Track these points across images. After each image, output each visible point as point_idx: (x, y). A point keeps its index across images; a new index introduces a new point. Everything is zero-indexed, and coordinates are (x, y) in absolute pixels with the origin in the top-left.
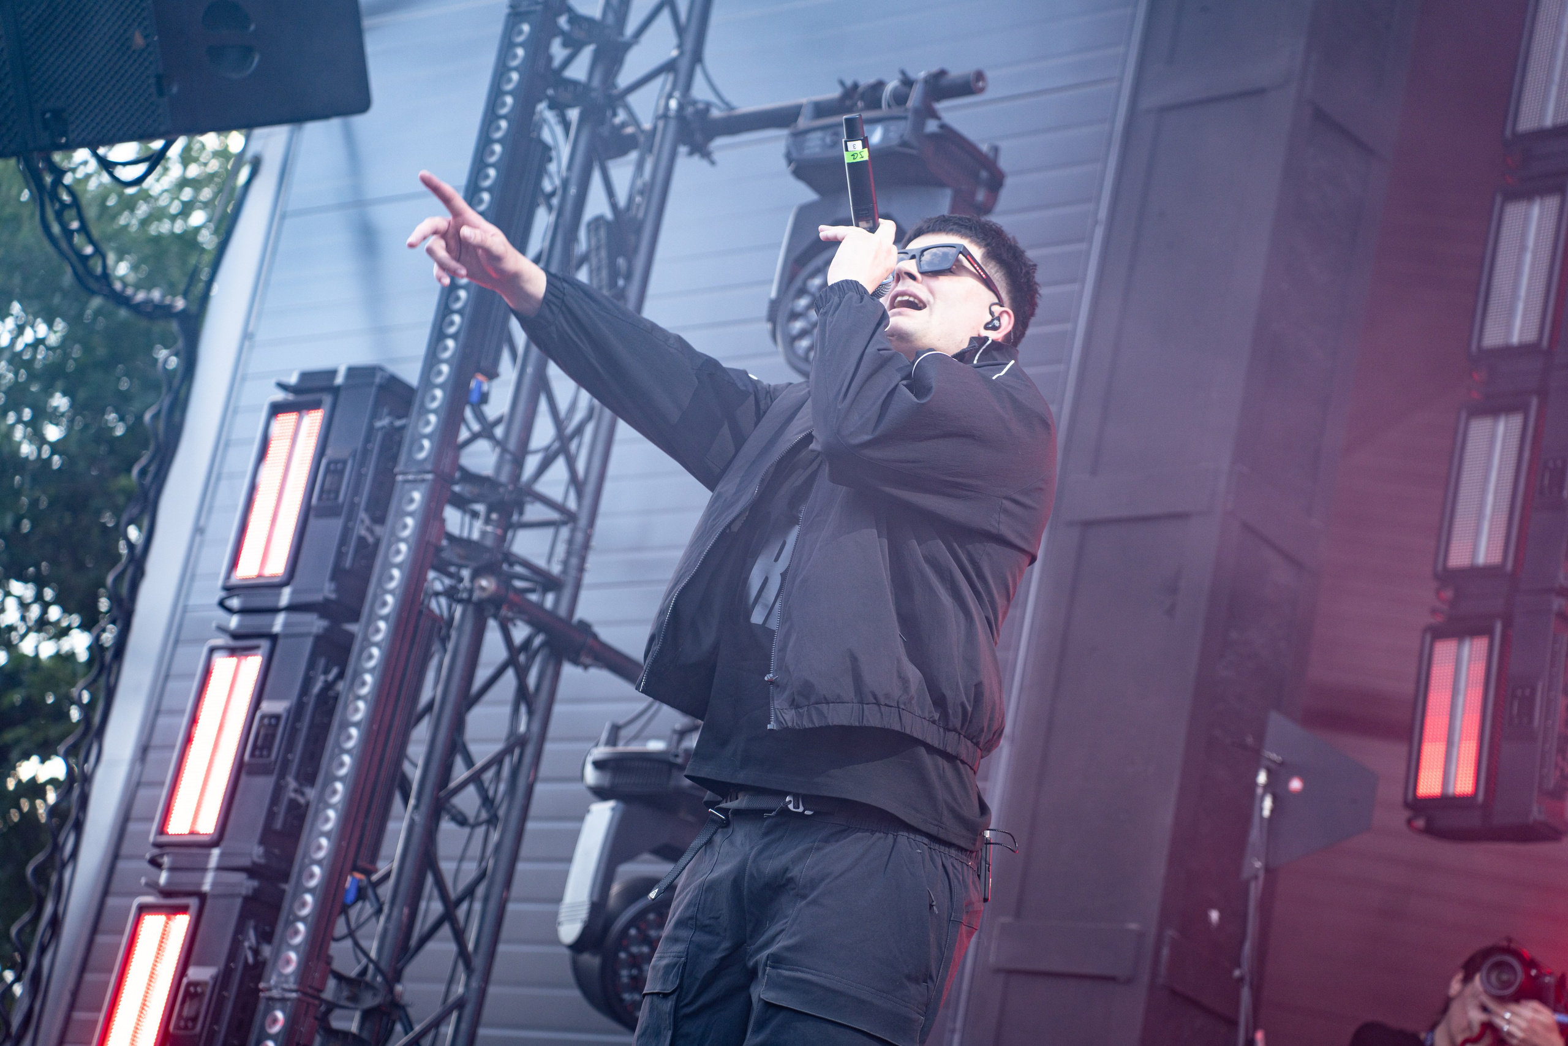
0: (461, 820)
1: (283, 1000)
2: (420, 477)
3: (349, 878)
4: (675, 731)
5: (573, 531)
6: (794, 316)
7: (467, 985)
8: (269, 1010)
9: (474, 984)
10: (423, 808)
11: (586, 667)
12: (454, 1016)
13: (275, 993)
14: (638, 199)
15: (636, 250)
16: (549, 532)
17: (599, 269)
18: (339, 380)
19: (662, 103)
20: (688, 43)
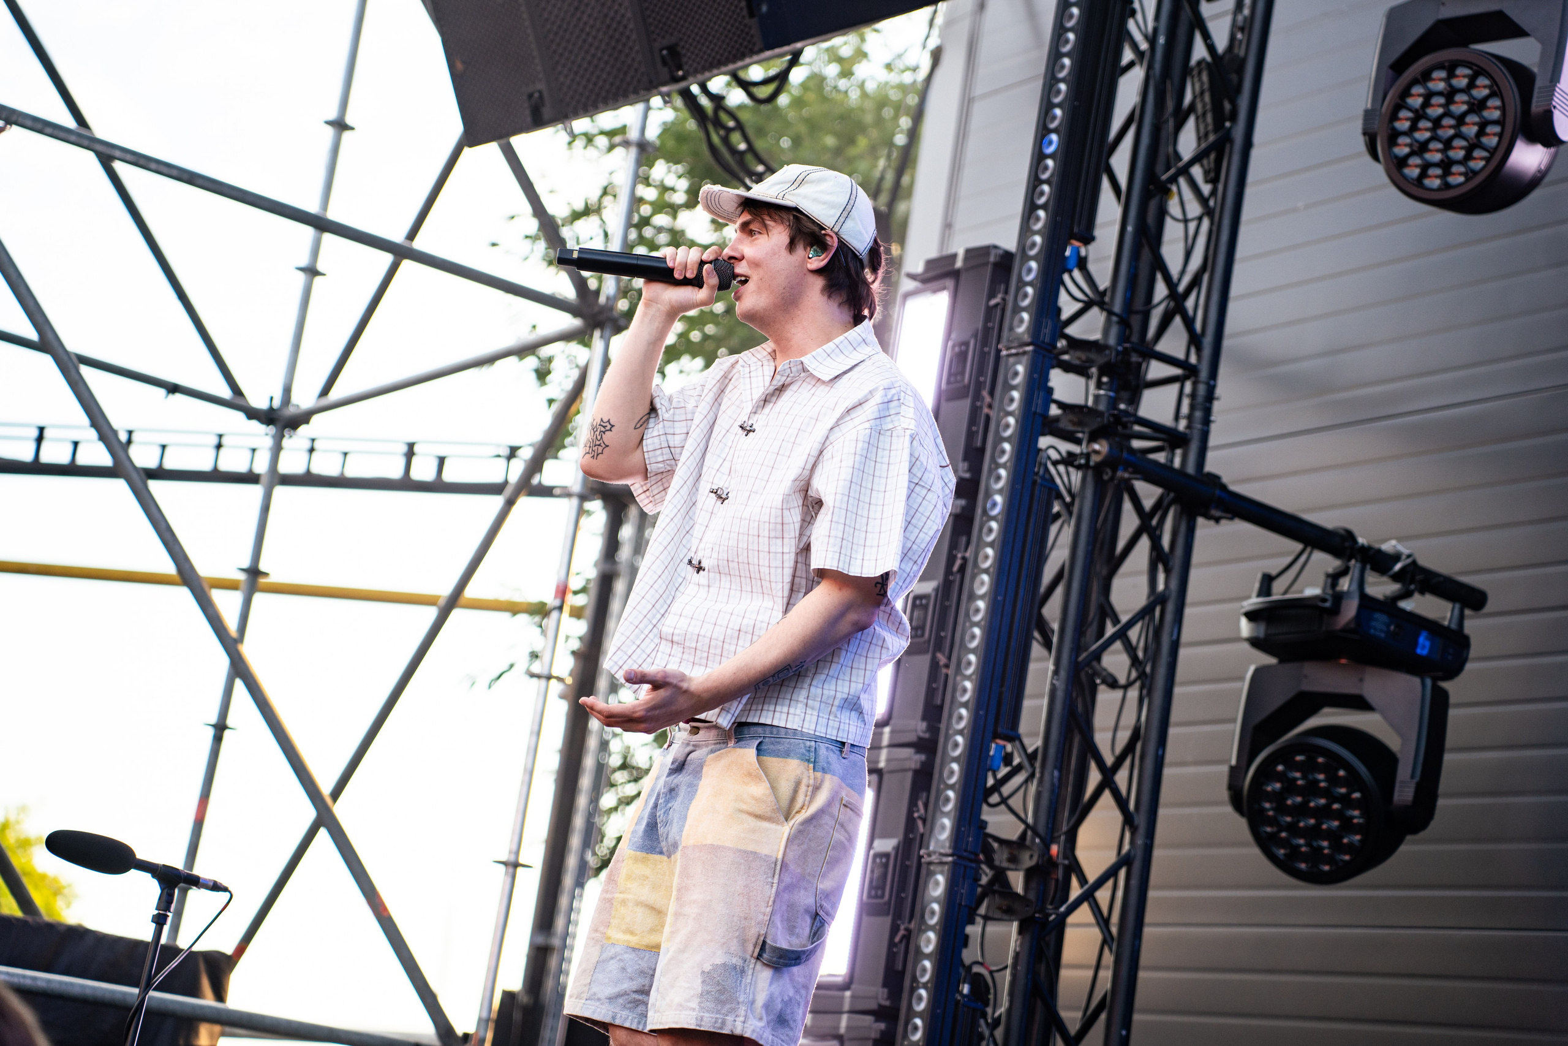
0: (1113, 684)
1: (942, 863)
2: (1021, 350)
3: (993, 745)
4: (1328, 576)
5: (1196, 385)
7: (1132, 842)
8: (930, 874)
9: (1140, 842)
10: (1062, 673)
11: (1217, 520)
12: (1123, 873)
13: (934, 858)
14: (1239, 36)
15: (1238, 89)
16: (1175, 388)
17: (1204, 114)
18: (959, 264)
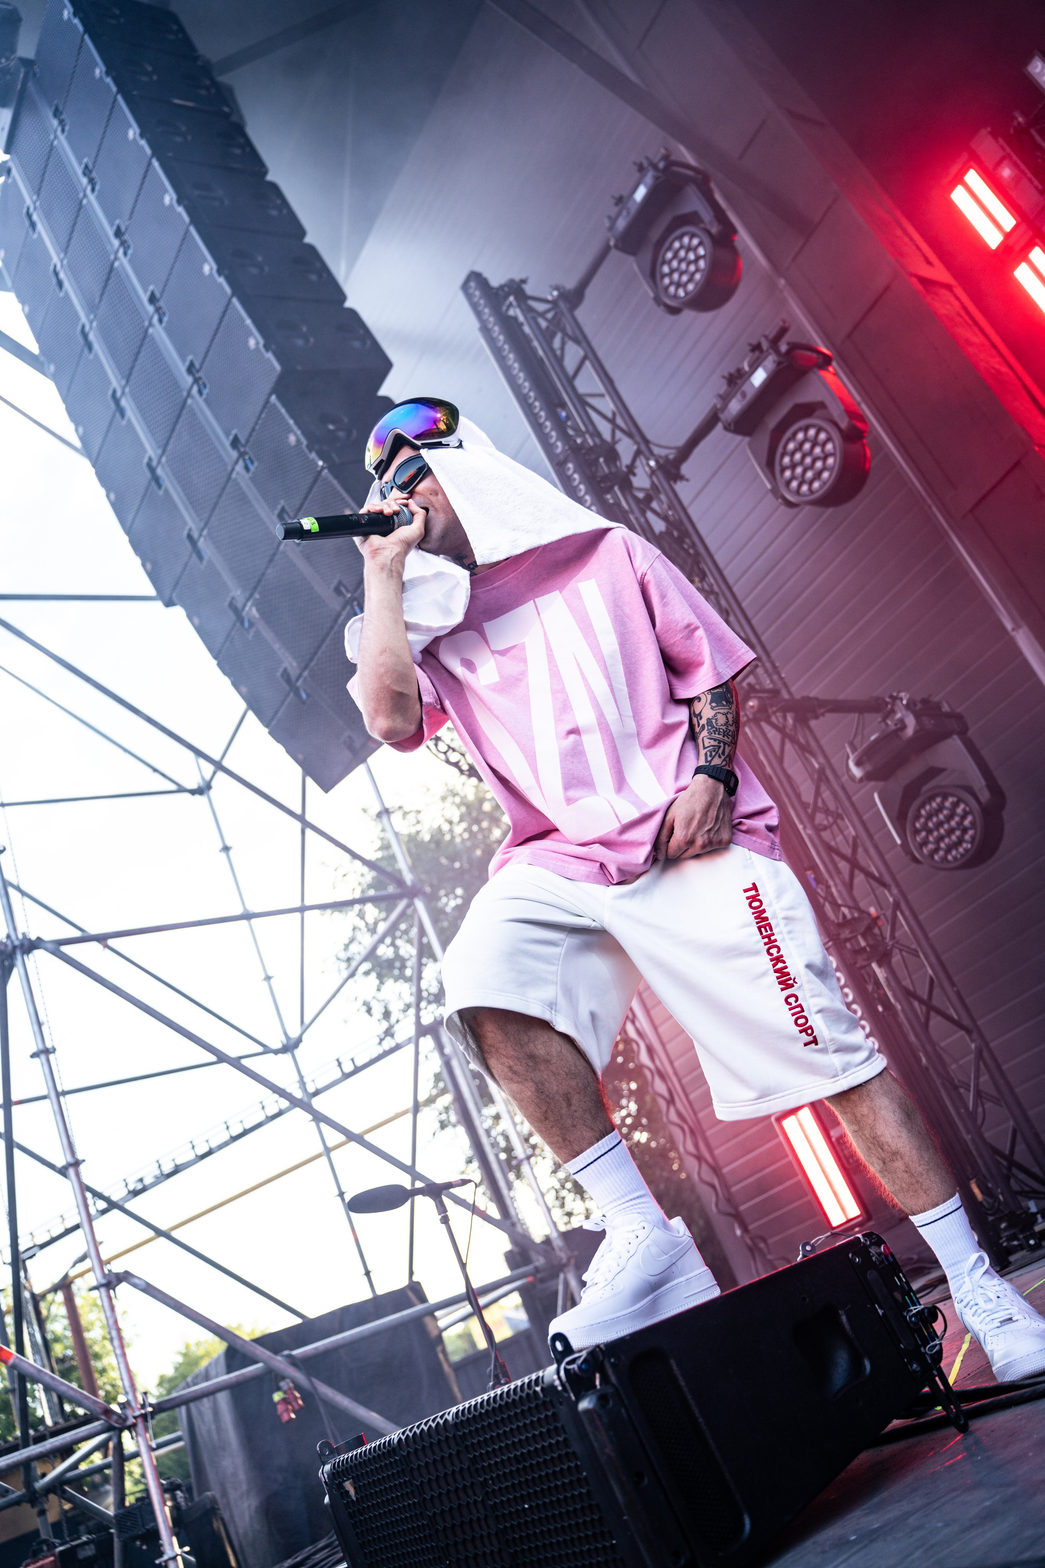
5: (764, 666)
6: (788, 483)
10: (808, 825)
12: (899, 914)
19: (647, 469)
20: (638, 439)
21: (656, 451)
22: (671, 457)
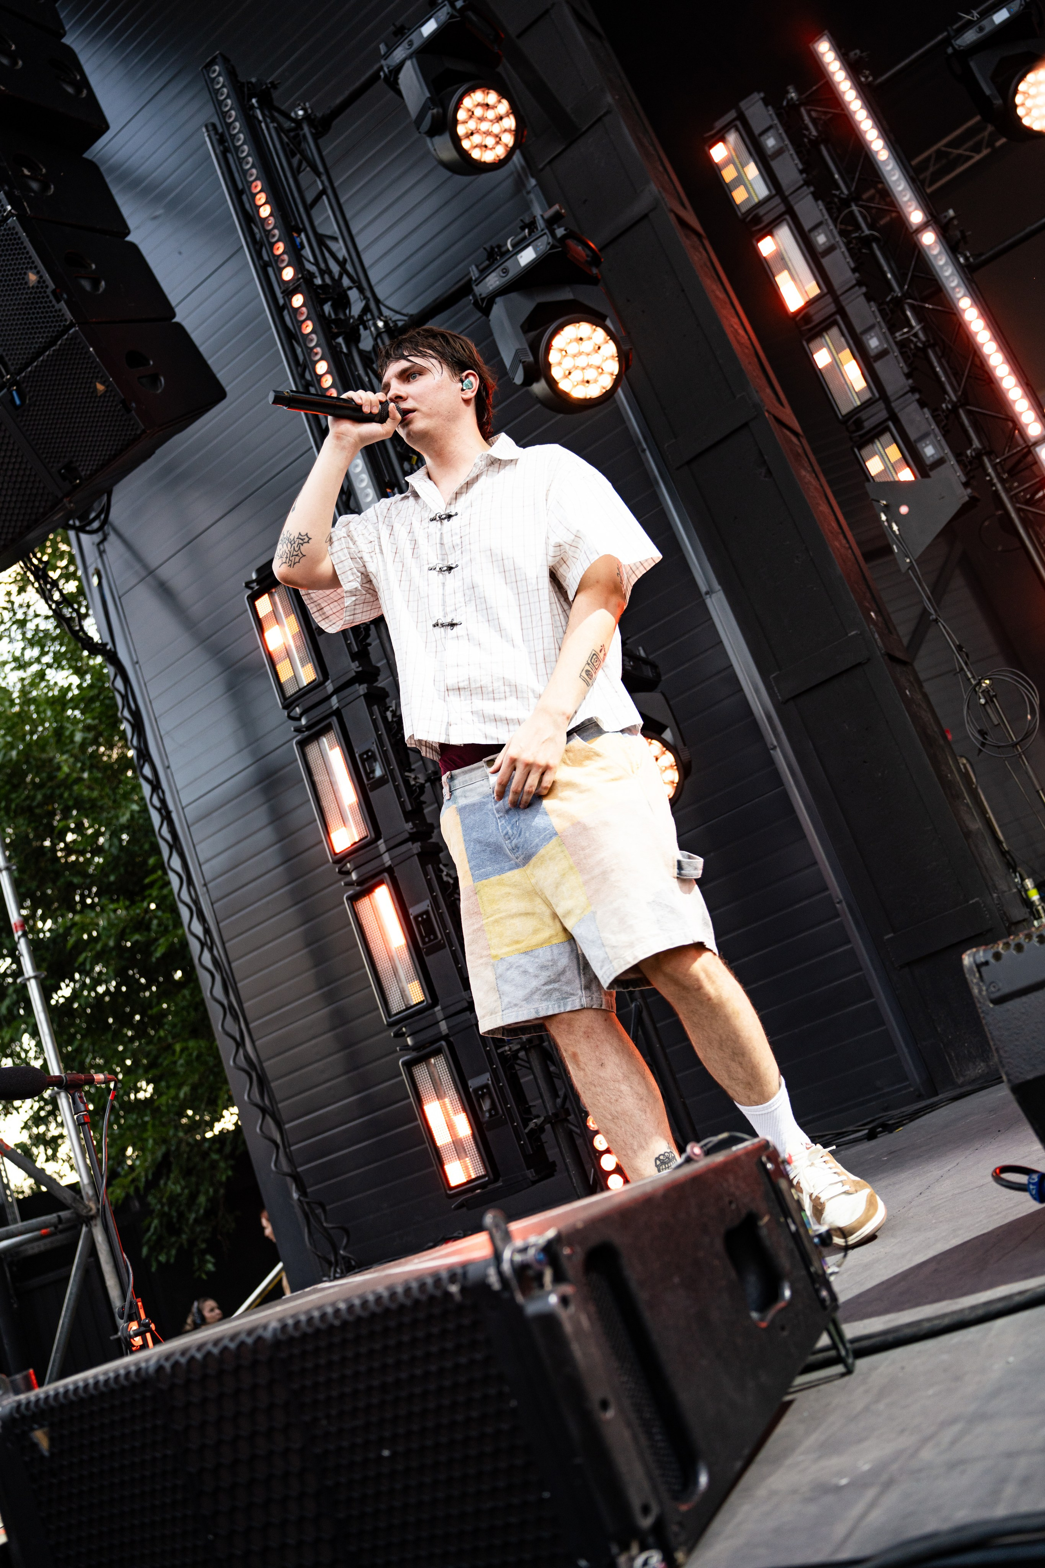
19: (374, 329)
20: (368, 294)
21: (386, 312)
22: (400, 324)
